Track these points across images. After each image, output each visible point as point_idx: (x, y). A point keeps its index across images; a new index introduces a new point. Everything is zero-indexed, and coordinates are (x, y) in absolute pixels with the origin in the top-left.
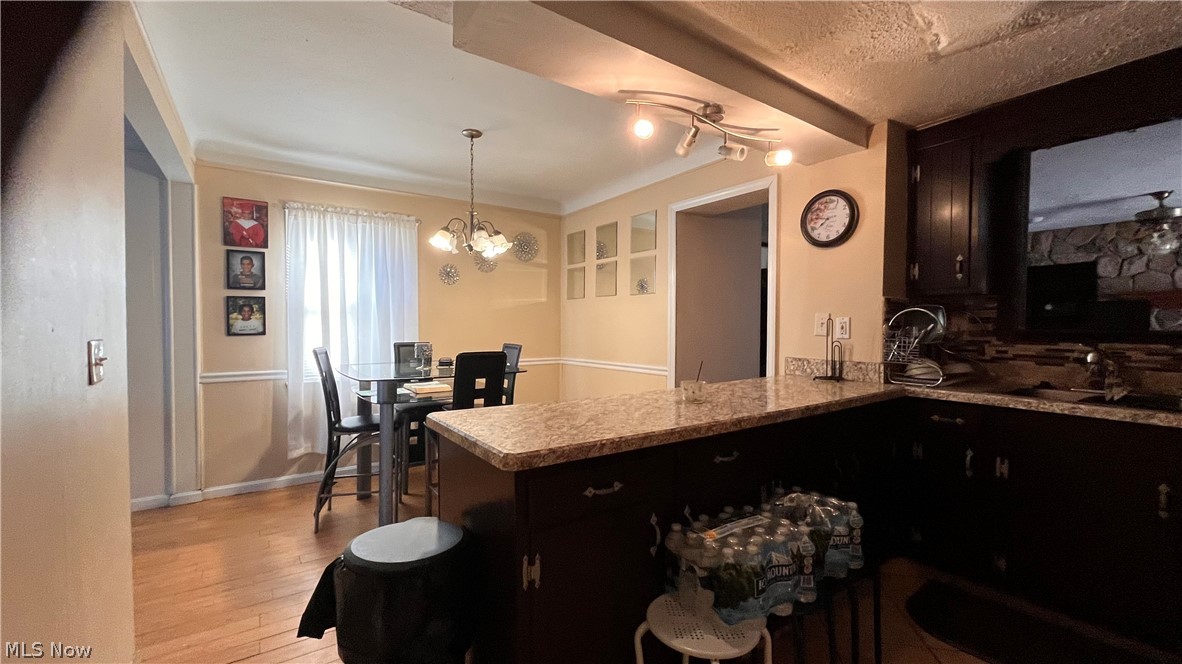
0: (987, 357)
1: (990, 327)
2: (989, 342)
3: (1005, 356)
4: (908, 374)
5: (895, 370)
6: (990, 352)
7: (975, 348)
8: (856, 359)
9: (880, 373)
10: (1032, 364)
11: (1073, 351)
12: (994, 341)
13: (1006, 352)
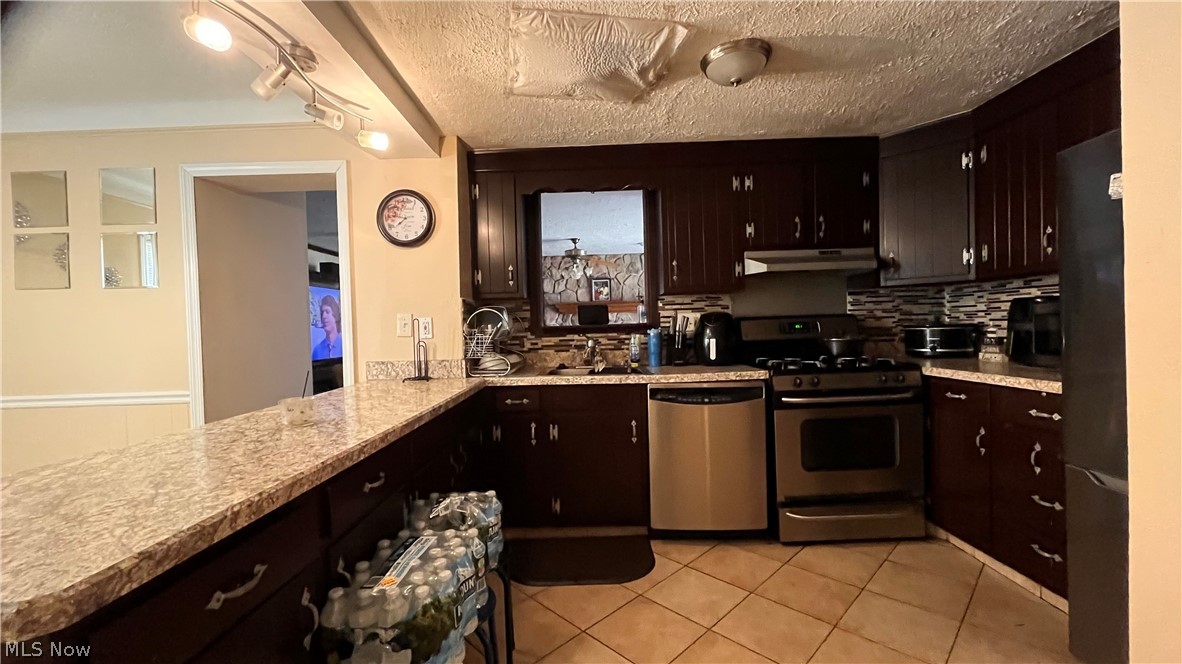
0: (525, 349)
1: (526, 325)
2: (526, 337)
3: (536, 347)
4: (481, 367)
5: (473, 365)
6: (528, 345)
7: (517, 342)
8: (439, 358)
9: (462, 368)
10: (552, 352)
11: (573, 340)
12: (529, 335)
13: (536, 344)
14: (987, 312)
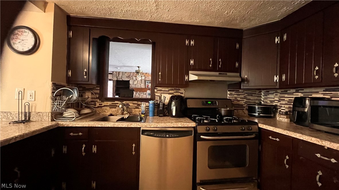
1: (97, 96)
6: (98, 105)
7: (93, 103)
8: (37, 111)
9: (49, 117)
10: (108, 108)
12: (98, 100)
13: (102, 104)
14: (279, 101)
